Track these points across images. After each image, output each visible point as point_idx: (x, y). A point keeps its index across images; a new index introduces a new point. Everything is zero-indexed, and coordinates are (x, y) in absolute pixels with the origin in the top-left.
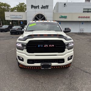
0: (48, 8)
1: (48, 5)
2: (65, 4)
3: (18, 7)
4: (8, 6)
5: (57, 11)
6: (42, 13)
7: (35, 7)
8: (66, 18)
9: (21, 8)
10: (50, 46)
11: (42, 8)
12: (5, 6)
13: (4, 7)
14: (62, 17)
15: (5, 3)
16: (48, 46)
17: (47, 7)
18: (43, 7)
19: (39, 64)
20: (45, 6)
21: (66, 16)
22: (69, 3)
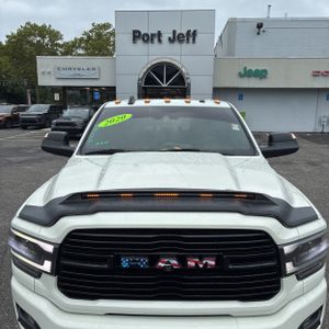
0: (194, 40)
1: (195, 31)
2: (260, 26)
3: (89, 37)
4: (55, 35)
5: (231, 52)
6: (174, 57)
7: (148, 39)
8: (265, 77)
9: (98, 43)
10: (191, 264)
11: (171, 41)
12: (44, 37)
13: (38, 39)
14: (247, 74)
15: (44, 27)
16: (182, 260)
18: (177, 38)
20: (185, 32)
21: (265, 71)
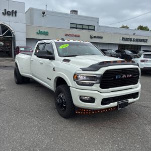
1: (16, 11)
2: (44, 13)
6: (6, 22)
10: (128, 76)
14: (40, 33)
17: (14, 13)
19: (115, 104)
20: (11, 11)
21: (47, 32)
22: (50, 12)
